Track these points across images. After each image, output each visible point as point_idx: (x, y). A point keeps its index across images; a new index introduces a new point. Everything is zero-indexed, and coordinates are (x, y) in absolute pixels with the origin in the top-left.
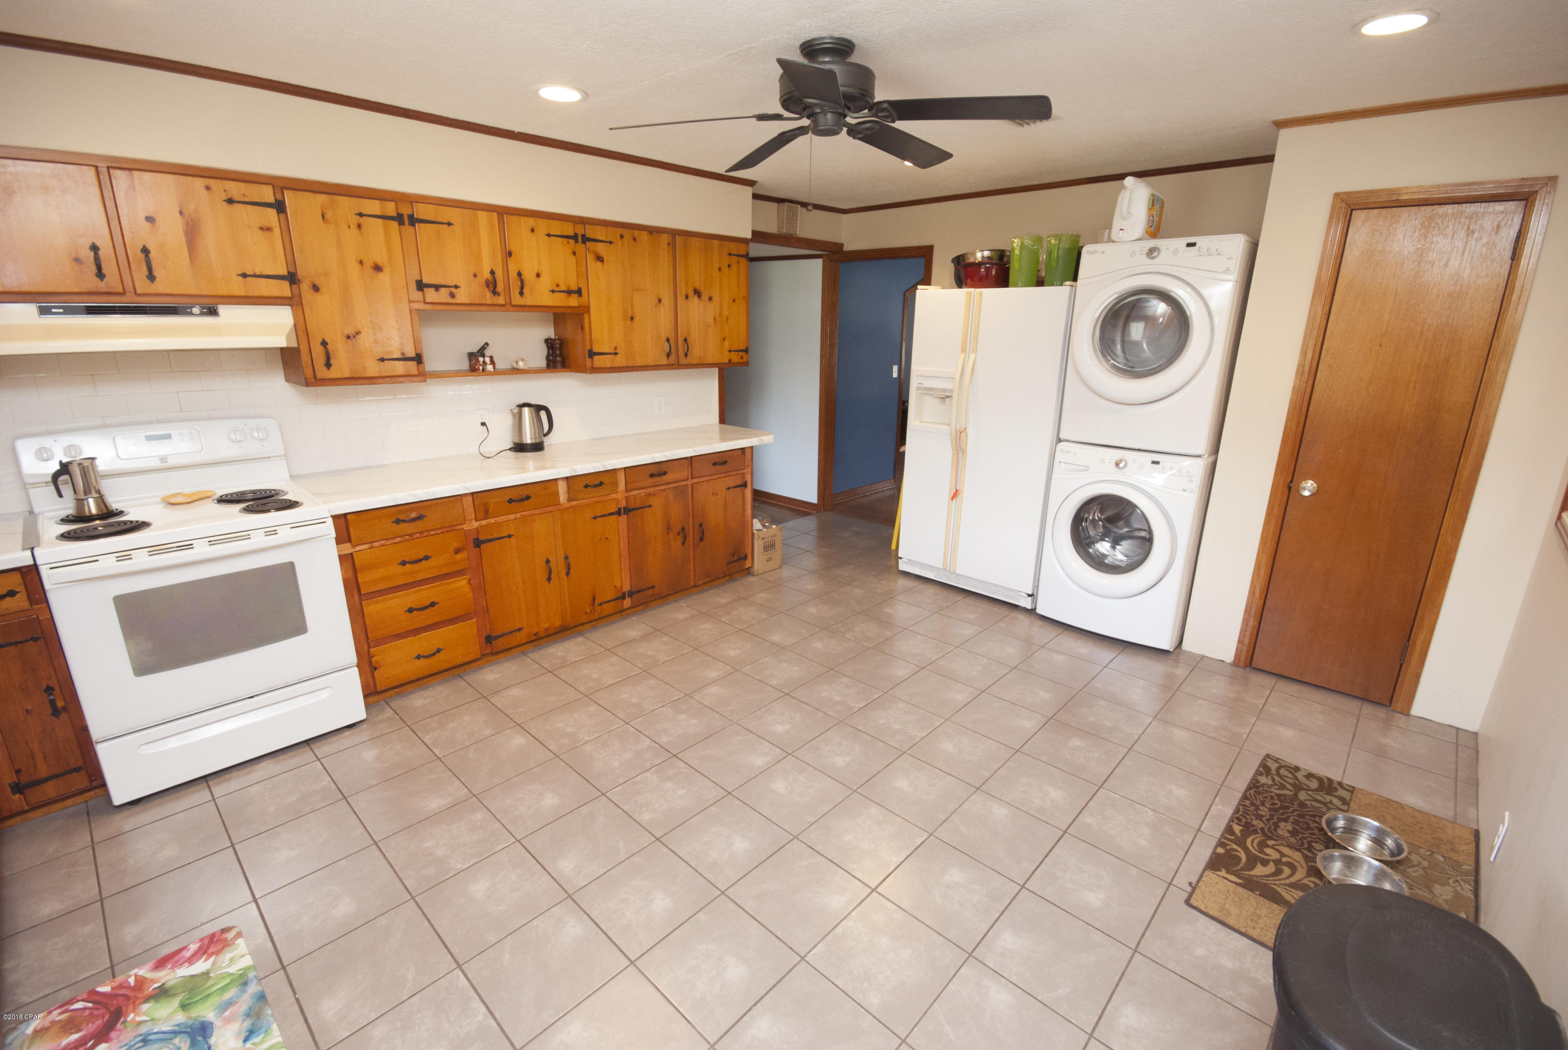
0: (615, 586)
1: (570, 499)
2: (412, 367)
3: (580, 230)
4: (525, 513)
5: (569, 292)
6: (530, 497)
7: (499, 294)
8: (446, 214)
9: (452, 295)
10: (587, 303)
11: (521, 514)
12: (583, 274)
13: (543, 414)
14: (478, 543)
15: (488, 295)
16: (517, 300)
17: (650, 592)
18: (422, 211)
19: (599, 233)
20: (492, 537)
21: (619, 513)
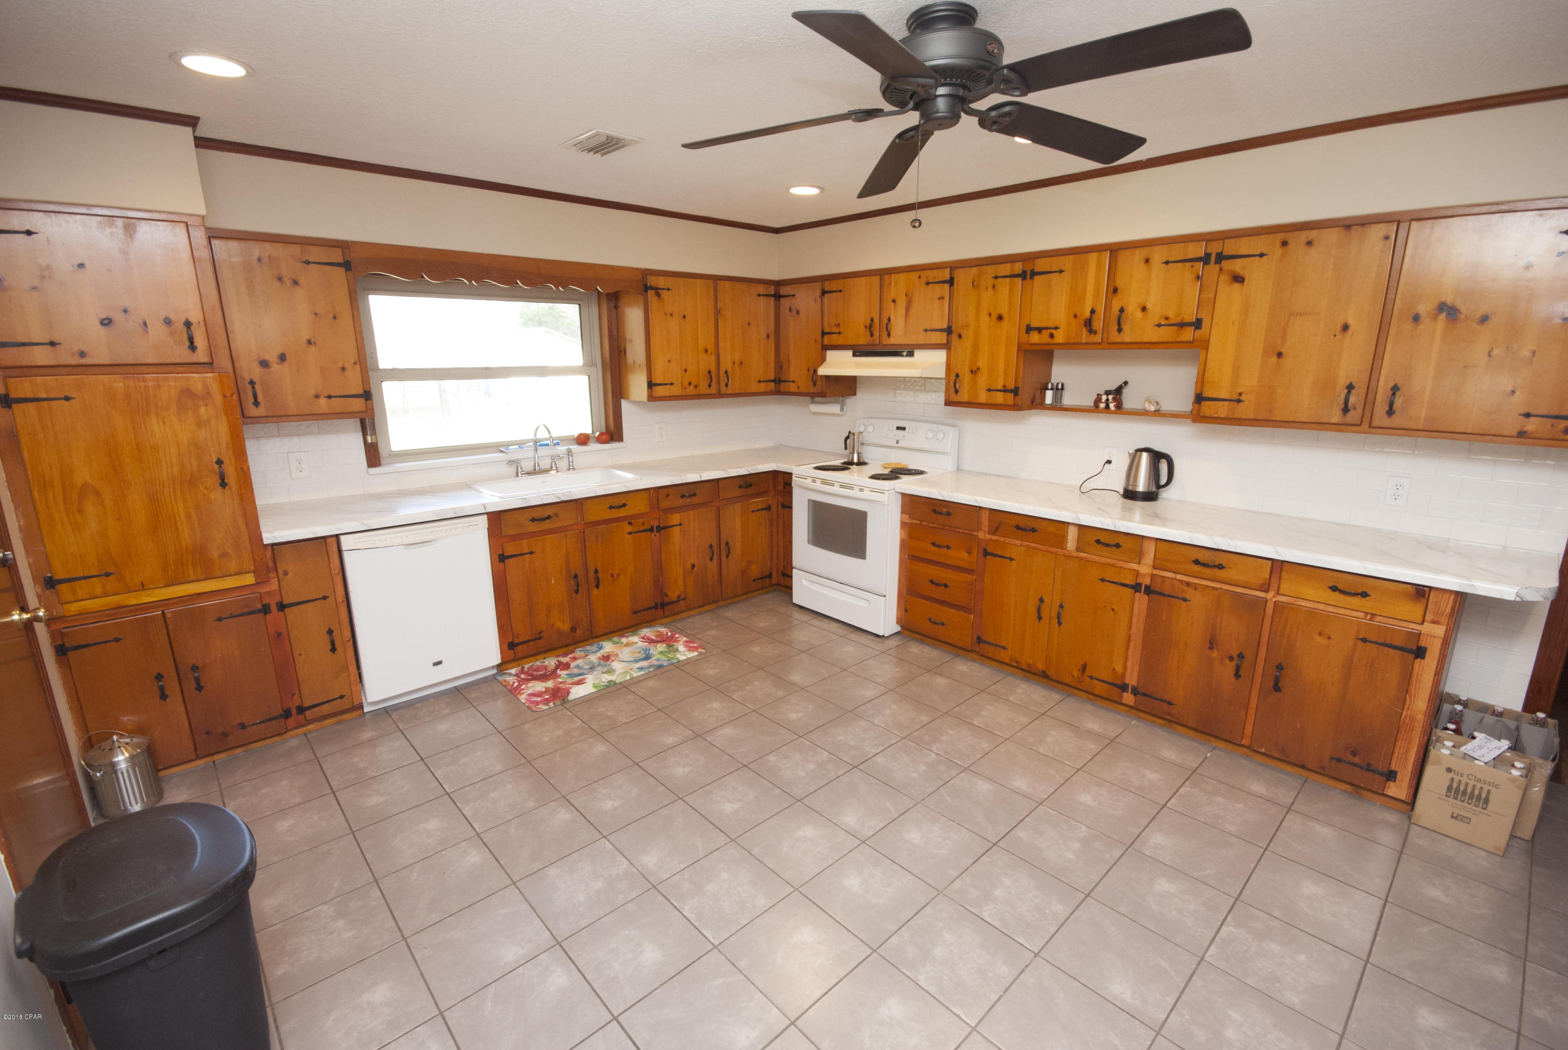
0: (1114, 669)
1: (1078, 549)
2: (1010, 397)
3: (1214, 249)
4: (1030, 544)
5: (1182, 325)
6: (1036, 531)
7: (1095, 333)
8: (1055, 263)
9: (1052, 336)
10: (1207, 337)
11: (1027, 543)
12: (1207, 302)
13: (1164, 466)
14: (986, 553)
15: (1084, 332)
16: (1115, 337)
17: (1165, 707)
18: (1040, 265)
19: (1244, 246)
20: (997, 553)
21: (1136, 587)
